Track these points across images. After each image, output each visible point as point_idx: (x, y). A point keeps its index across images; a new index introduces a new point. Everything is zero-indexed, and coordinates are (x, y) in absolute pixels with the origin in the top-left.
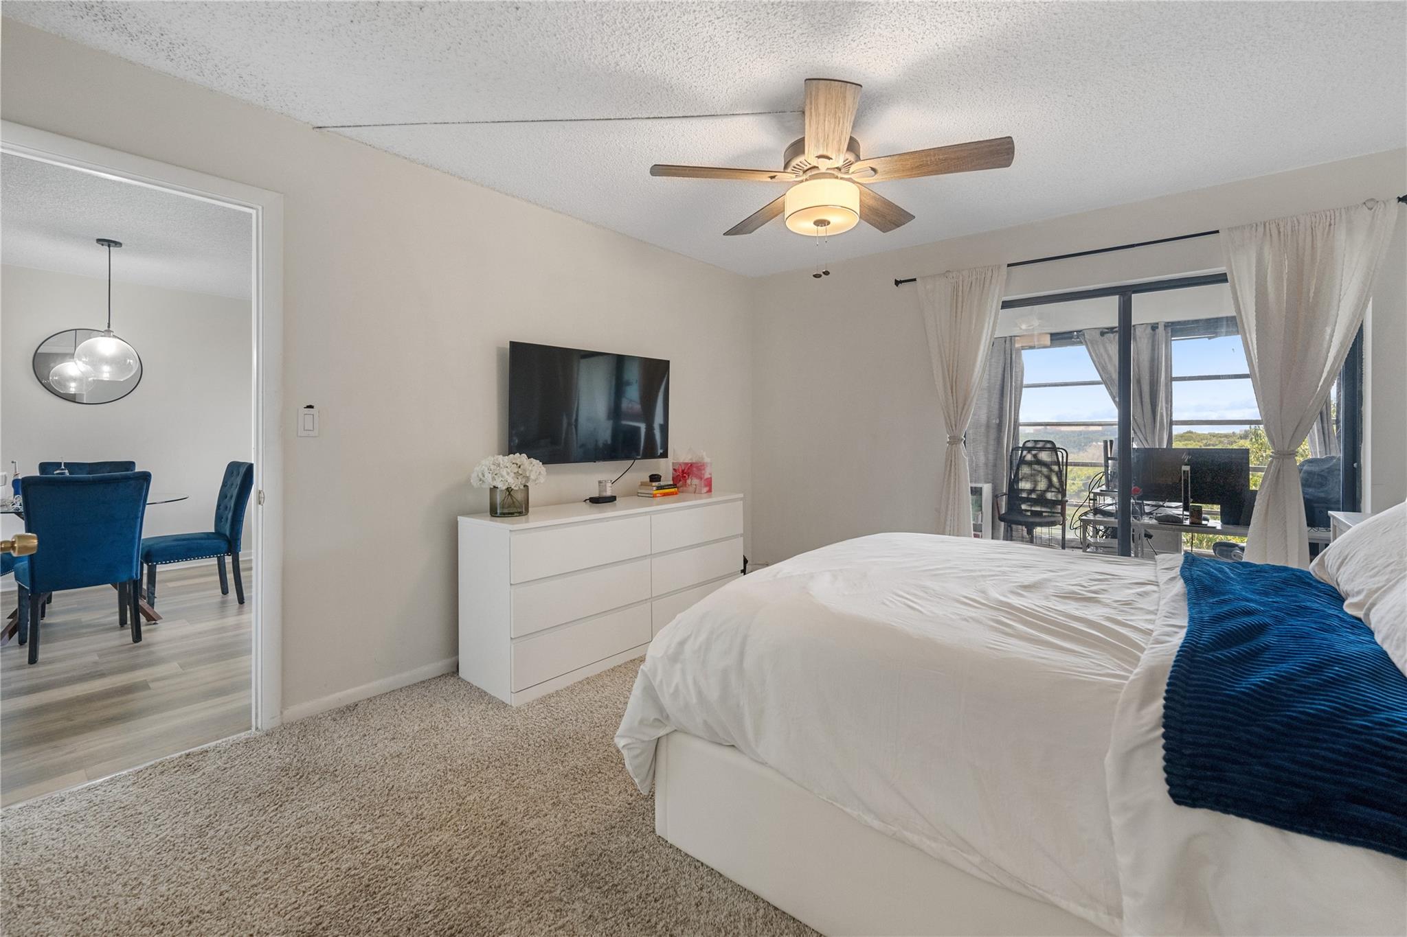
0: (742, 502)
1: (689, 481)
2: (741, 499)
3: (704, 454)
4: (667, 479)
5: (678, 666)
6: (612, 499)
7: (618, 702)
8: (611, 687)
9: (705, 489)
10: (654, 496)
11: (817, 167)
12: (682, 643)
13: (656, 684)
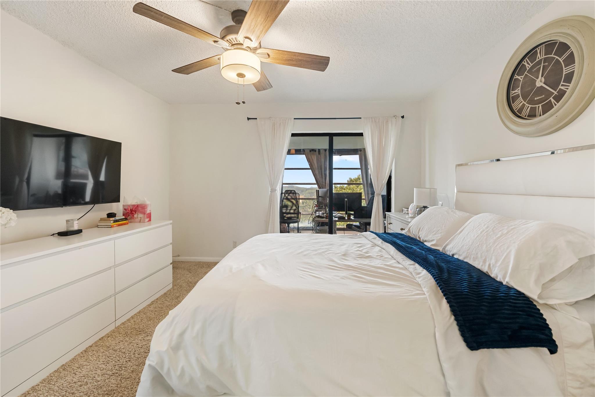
0: (171, 225)
1: (135, 216)
2: (171, 224)
3: (146, 199)
4: (120, 216)
5: (181, 352)
6: (79, 231)
7: (96, 376)
8: (87, 365)
9: (147, 220)
10: (112, 227)
11: (243, 45)
12: (182, 335)
13: (164, 373)
